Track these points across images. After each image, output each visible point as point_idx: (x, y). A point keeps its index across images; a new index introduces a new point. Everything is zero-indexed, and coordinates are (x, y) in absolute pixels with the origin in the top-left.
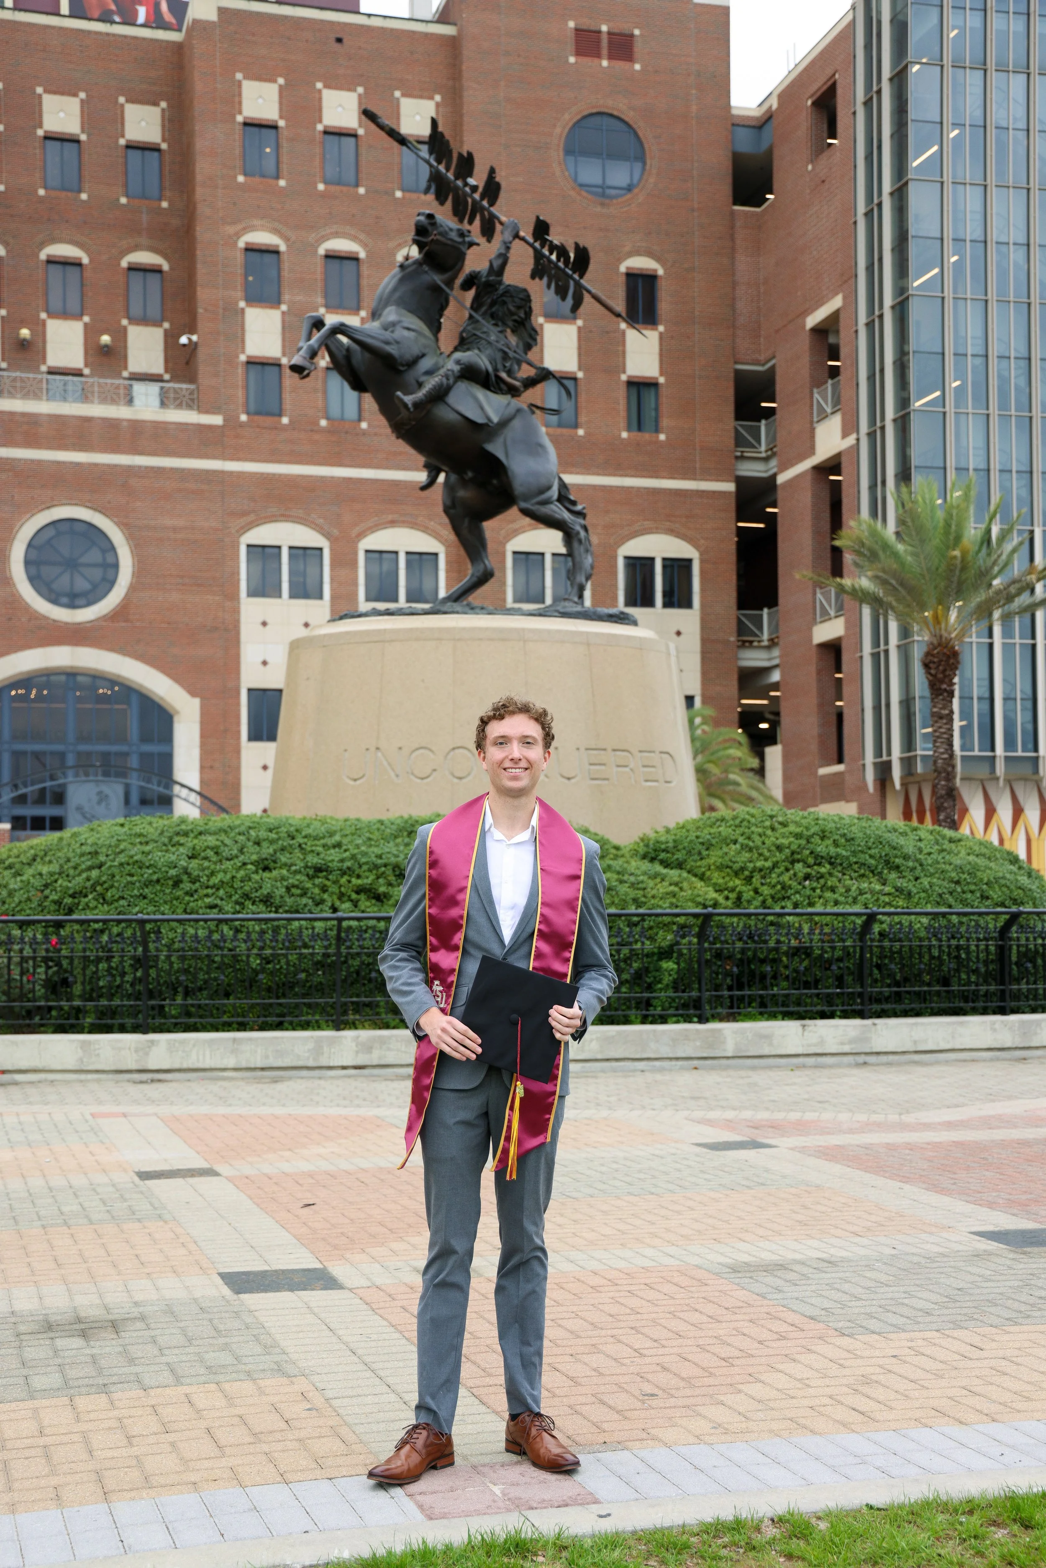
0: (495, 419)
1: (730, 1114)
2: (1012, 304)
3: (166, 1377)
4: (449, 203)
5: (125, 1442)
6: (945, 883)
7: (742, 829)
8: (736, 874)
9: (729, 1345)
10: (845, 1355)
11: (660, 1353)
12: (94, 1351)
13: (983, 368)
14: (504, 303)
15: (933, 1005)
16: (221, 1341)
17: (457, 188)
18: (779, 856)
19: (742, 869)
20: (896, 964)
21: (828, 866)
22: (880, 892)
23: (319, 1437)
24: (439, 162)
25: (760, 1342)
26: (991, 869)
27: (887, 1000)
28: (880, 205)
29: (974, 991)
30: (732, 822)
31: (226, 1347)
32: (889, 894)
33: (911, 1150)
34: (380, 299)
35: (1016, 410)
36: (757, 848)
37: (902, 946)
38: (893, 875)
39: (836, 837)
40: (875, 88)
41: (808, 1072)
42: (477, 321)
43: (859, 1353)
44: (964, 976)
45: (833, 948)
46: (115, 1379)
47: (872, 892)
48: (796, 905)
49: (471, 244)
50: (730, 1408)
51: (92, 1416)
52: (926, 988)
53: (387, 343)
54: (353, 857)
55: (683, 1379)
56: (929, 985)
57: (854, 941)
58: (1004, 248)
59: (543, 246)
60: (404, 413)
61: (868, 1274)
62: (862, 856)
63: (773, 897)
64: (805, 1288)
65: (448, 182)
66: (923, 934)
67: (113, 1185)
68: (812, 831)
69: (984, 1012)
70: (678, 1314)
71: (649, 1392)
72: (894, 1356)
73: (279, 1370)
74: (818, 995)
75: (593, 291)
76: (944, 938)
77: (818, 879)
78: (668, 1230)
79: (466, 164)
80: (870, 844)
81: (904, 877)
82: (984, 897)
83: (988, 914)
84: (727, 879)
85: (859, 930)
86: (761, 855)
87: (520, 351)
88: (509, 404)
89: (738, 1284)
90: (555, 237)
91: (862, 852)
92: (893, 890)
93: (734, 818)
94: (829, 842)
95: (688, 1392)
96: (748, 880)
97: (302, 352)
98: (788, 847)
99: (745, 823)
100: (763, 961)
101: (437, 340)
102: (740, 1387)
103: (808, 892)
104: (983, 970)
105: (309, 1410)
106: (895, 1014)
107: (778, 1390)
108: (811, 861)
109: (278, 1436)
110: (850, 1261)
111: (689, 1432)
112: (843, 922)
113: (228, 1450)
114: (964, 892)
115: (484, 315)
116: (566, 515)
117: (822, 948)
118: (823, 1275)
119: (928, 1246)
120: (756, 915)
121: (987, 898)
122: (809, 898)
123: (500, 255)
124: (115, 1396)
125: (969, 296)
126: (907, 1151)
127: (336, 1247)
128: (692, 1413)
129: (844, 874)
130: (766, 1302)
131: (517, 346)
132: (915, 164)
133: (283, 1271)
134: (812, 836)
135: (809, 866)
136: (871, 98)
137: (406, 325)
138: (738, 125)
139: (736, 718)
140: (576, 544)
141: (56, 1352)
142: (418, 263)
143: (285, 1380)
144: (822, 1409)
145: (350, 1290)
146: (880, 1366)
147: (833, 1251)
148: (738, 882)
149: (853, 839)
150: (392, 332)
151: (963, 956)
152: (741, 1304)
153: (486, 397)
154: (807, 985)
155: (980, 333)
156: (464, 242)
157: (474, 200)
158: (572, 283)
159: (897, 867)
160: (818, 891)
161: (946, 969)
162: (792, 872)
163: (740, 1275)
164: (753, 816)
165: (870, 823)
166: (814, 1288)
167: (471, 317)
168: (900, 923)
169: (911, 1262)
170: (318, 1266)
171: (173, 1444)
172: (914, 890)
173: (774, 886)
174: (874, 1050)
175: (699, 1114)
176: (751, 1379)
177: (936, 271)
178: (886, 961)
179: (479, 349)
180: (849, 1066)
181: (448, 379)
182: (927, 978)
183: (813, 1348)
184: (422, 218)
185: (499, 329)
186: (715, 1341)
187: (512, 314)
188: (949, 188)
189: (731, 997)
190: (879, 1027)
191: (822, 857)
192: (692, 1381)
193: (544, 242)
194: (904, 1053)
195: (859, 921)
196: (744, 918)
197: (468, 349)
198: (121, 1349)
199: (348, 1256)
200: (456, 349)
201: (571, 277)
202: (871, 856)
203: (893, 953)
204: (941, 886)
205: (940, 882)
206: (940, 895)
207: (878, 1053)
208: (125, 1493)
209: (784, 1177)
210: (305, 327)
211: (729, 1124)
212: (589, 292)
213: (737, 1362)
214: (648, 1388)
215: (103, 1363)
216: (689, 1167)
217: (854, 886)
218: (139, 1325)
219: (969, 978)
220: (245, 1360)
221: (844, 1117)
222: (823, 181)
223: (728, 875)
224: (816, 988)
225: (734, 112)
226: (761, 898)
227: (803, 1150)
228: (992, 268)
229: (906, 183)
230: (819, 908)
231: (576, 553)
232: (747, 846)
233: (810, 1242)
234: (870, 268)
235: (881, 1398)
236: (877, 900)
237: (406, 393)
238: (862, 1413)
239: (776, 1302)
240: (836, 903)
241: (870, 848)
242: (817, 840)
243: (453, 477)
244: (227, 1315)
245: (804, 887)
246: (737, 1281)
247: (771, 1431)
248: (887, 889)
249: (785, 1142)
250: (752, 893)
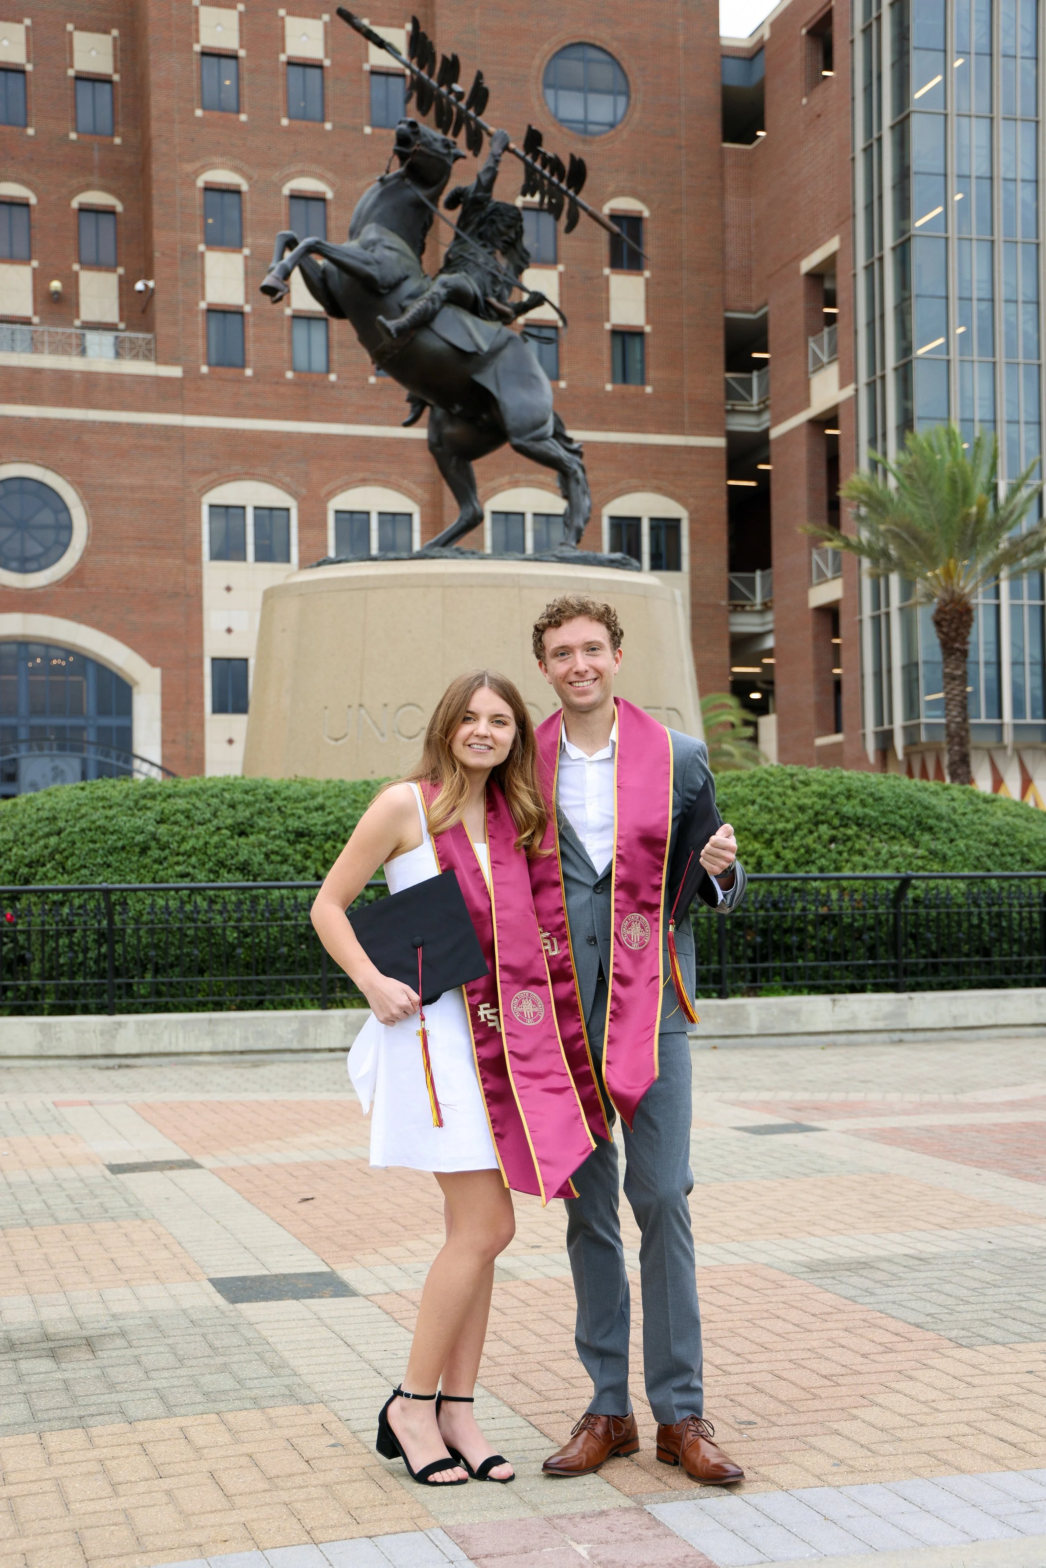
0: (485, 347)
1: (766, 1096)
2: (1020, 246)
3: (155, 1406)
4: (432, 113)
5: (109, 1490)
6: (983, 846)
7: (759, 790)
8: (756, 837)
9: (827, 1359)
10: (970, 1371)
11: (747, 1370)
12: (67, 1375)
13: (988, 313)
14: (493, 222)
15: (972, 977)
16: (220, 1360)
17: (440, 96)
18: (802, 817)
19: (762, 832)
20: (933, 933)
21: (855, 828)
22: (913, 855)
23: (350, 1482)
24: (421, 67)
25: (864, 1356)
26: (1030, 830)
27: (923, 972)
28: (880, 139)
29: (1016, 961)
30: (748, 782)
31: (225, 1368)
32: (922, 857)
33: (978, 1131)
34: (359, 217)
35: (1025, 358)
36: (777, 809)
37: (939, 914)
38: (927, 837)
39: (863, 796)
40: (874, 14)
41: (842, 1050)
42: (465, 242)
43: (987, 1369)
44: (1005, 946)
45: (864, 916)
46: (93, 1410)
47: (904, 855)
48: (822, 870)
49: (457, 157)
50: (849, 1439)
51: (67, 1457)
52: (964, 959)
53: (367, 263)
54: (338, 820)
55: (781, 1402)
56: (967, 955)
57: (888, 908)
58: (1011, 186)
59: (535, 159)
60: (386, 340)
61: (970, 1273)
62: (892, 816)
63: (796, 862)
64: (900, 1289)
65: (432, 89)
66: (960, 900)
67: (82, 1180)
68: (838, 789)
69: (1027, 984)
70: (757, 1322)
71: (745, 1419)
72: (1030, 1372)
73: (291, 1396)
74: (847, 967)
75: (590, 208)
76: (983, 904)
77: (844, 842)
78: (724, 1224)
79: (451, 68)
80: (900, 804)
81: (938, 839)
82: (1025, 861)
83: (1029, 877)
84: (746, 842)
85: (891, 896)
86: (781, 816)
87: (511, 274)
88: (499, 331)
89: (820, 1286)
90: (548, 148)
91: (892, 812)
92: (926, 853)
93: (752, 777)
94: (856, 802)
95: (793, 1419)
96: (769, 843)
97: (274, 273)
98: (812, 808)
99: (763, 783)
100: (786, 931)
101: (421, 262)
102: (854, 1411)
103: (834, 856)
104: (1025, 939)
105: (333, 1446)
106: (931, 988)
107: (900, 1415)
108: (836, 822)
109: (298, 1480)
110: (944, 1257)
111: (807, 1470)
112: (875, 888)
113: (238, 1501)
114: (1003, 855)
115: (471, 235)
116: (563, 453)
117: (853, 916)
118: (917, 1274)
119: (1029, 1240)
120: (780, 879)
121: (1028, 861)
122: (835, 861)
123: (489, 169)
124: (94, 1431)
125: (974, 235)
126: (974, 1134)
127: (343, 1247)
128: (803, 1446)
129: (873, 836)
130: (858, 1307)
131: (508, 268)
132: (917, 95)
133: (285, 1276)
134: (837, 796)
135: (834, 828)
136: (870, 25)
137: (387, 244)
138: (727, 57)
139: (728, 686)
140: (573, 485)
141: (20, 1376)
142: (400, 177)
143: (299, 1408)
144: (962, 1439)
145: (366, 1297)
146: (1017, 1385)
147: (920, 1246)
148: (757, 845)
149: (881, 799)
150: (373, 251)
151: (1004, 924)
152: (830, 1310)
153: (475, 324)
154: (837, 957)
155: (986, 276)
156: (449, 154)
157: (459, 109)
158: (567, 201)
159: (930, 829)
160: (845, 855)
161: (986, 938)
162: (816, 834)
163: (819, 1275)
164: (771, 774)
165: (897, 782)
166: (910, 1289)
167: (457, 237)
168: (936, 887)
169: (1015, 1258)
170: (325, 1269)
171: (168, 1493)
172: (950, 853)
173: (797, 850)
174: (911, 1026)
175: (731, 1096)
176: (865, 1402)
177: (939, 210)
178: (921, 930)
179: (466, 271)
180: (884, 1043)
181: (433, 303)
182: (965, 948)
183: (929, 1362)
184: (403, 126)
185: (489, 250)
186: (808, 1355)
187: (502, 234)
188: (953, 121)
189: (754, 972)
190: (915, 1001)
191: (849, 818)
192: (795, 1405)
193: (536, 154)
194: (942, 1029)
195: (891, 887)
196: (765, 885)
197: (454, 272)
198: (98, 1372)
199: (358, 1257)
200: (441, 271)
201: (566, 193)
202: (902, 817)
203: (928, 921)
204: (978, 848)
205: (977, 844)
206: (978, 859)
207: (915, 1030)
208: (112, 1560)
209: (842, 1163)
210: (276, 245)
211: (767, 1106)
212: (585, 209)
213: (841, 1380)
214: (744, 1416)
215: (78, 1390)
216: (732, 1152)
217: (885, 849)
218: (119, 1342)
219: (1011, 948)
220: (249, 1383)
221: (893, 1097)
222: (819, 116)
223: (747, 838)
224: (846, 960)
225: (724, 42)
226: (783, 863)
227: (857, 1133)
228: (999, 206)
229: (908, 116)
230: (847, 873)
231: (573, 494)
232: (766, 806)
233: (891, 1236)
234: (869, 207)
235: (1031, 1425)
236: (910, 864)
237: (389, 318)
238: (1014, 1445)
239: (869, 1307)
240: (865, 867)
241: (900, 808)
242: (842, 799)
243: (439, 412)
244: (224, 1329)
245: (830, 851)
246: (818, 1282)
247: (907, 1469)
248: (921, 852)
249: (835, 1125)
250: (773, 857)
